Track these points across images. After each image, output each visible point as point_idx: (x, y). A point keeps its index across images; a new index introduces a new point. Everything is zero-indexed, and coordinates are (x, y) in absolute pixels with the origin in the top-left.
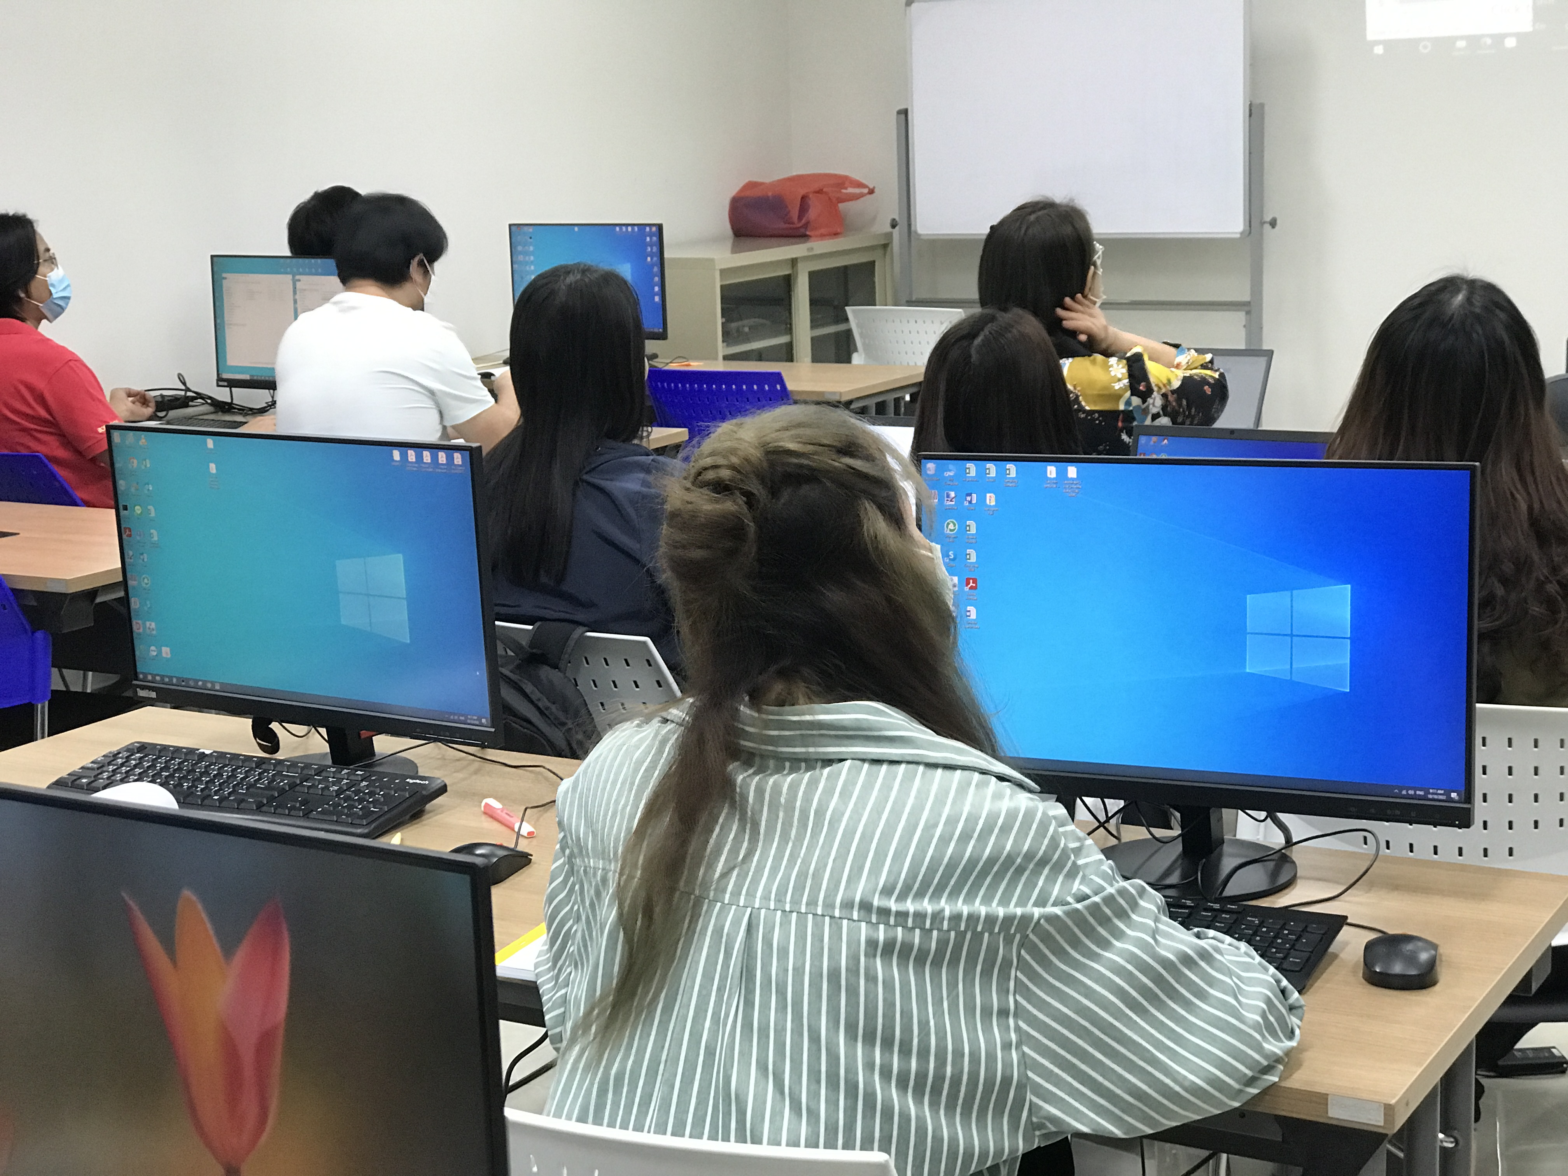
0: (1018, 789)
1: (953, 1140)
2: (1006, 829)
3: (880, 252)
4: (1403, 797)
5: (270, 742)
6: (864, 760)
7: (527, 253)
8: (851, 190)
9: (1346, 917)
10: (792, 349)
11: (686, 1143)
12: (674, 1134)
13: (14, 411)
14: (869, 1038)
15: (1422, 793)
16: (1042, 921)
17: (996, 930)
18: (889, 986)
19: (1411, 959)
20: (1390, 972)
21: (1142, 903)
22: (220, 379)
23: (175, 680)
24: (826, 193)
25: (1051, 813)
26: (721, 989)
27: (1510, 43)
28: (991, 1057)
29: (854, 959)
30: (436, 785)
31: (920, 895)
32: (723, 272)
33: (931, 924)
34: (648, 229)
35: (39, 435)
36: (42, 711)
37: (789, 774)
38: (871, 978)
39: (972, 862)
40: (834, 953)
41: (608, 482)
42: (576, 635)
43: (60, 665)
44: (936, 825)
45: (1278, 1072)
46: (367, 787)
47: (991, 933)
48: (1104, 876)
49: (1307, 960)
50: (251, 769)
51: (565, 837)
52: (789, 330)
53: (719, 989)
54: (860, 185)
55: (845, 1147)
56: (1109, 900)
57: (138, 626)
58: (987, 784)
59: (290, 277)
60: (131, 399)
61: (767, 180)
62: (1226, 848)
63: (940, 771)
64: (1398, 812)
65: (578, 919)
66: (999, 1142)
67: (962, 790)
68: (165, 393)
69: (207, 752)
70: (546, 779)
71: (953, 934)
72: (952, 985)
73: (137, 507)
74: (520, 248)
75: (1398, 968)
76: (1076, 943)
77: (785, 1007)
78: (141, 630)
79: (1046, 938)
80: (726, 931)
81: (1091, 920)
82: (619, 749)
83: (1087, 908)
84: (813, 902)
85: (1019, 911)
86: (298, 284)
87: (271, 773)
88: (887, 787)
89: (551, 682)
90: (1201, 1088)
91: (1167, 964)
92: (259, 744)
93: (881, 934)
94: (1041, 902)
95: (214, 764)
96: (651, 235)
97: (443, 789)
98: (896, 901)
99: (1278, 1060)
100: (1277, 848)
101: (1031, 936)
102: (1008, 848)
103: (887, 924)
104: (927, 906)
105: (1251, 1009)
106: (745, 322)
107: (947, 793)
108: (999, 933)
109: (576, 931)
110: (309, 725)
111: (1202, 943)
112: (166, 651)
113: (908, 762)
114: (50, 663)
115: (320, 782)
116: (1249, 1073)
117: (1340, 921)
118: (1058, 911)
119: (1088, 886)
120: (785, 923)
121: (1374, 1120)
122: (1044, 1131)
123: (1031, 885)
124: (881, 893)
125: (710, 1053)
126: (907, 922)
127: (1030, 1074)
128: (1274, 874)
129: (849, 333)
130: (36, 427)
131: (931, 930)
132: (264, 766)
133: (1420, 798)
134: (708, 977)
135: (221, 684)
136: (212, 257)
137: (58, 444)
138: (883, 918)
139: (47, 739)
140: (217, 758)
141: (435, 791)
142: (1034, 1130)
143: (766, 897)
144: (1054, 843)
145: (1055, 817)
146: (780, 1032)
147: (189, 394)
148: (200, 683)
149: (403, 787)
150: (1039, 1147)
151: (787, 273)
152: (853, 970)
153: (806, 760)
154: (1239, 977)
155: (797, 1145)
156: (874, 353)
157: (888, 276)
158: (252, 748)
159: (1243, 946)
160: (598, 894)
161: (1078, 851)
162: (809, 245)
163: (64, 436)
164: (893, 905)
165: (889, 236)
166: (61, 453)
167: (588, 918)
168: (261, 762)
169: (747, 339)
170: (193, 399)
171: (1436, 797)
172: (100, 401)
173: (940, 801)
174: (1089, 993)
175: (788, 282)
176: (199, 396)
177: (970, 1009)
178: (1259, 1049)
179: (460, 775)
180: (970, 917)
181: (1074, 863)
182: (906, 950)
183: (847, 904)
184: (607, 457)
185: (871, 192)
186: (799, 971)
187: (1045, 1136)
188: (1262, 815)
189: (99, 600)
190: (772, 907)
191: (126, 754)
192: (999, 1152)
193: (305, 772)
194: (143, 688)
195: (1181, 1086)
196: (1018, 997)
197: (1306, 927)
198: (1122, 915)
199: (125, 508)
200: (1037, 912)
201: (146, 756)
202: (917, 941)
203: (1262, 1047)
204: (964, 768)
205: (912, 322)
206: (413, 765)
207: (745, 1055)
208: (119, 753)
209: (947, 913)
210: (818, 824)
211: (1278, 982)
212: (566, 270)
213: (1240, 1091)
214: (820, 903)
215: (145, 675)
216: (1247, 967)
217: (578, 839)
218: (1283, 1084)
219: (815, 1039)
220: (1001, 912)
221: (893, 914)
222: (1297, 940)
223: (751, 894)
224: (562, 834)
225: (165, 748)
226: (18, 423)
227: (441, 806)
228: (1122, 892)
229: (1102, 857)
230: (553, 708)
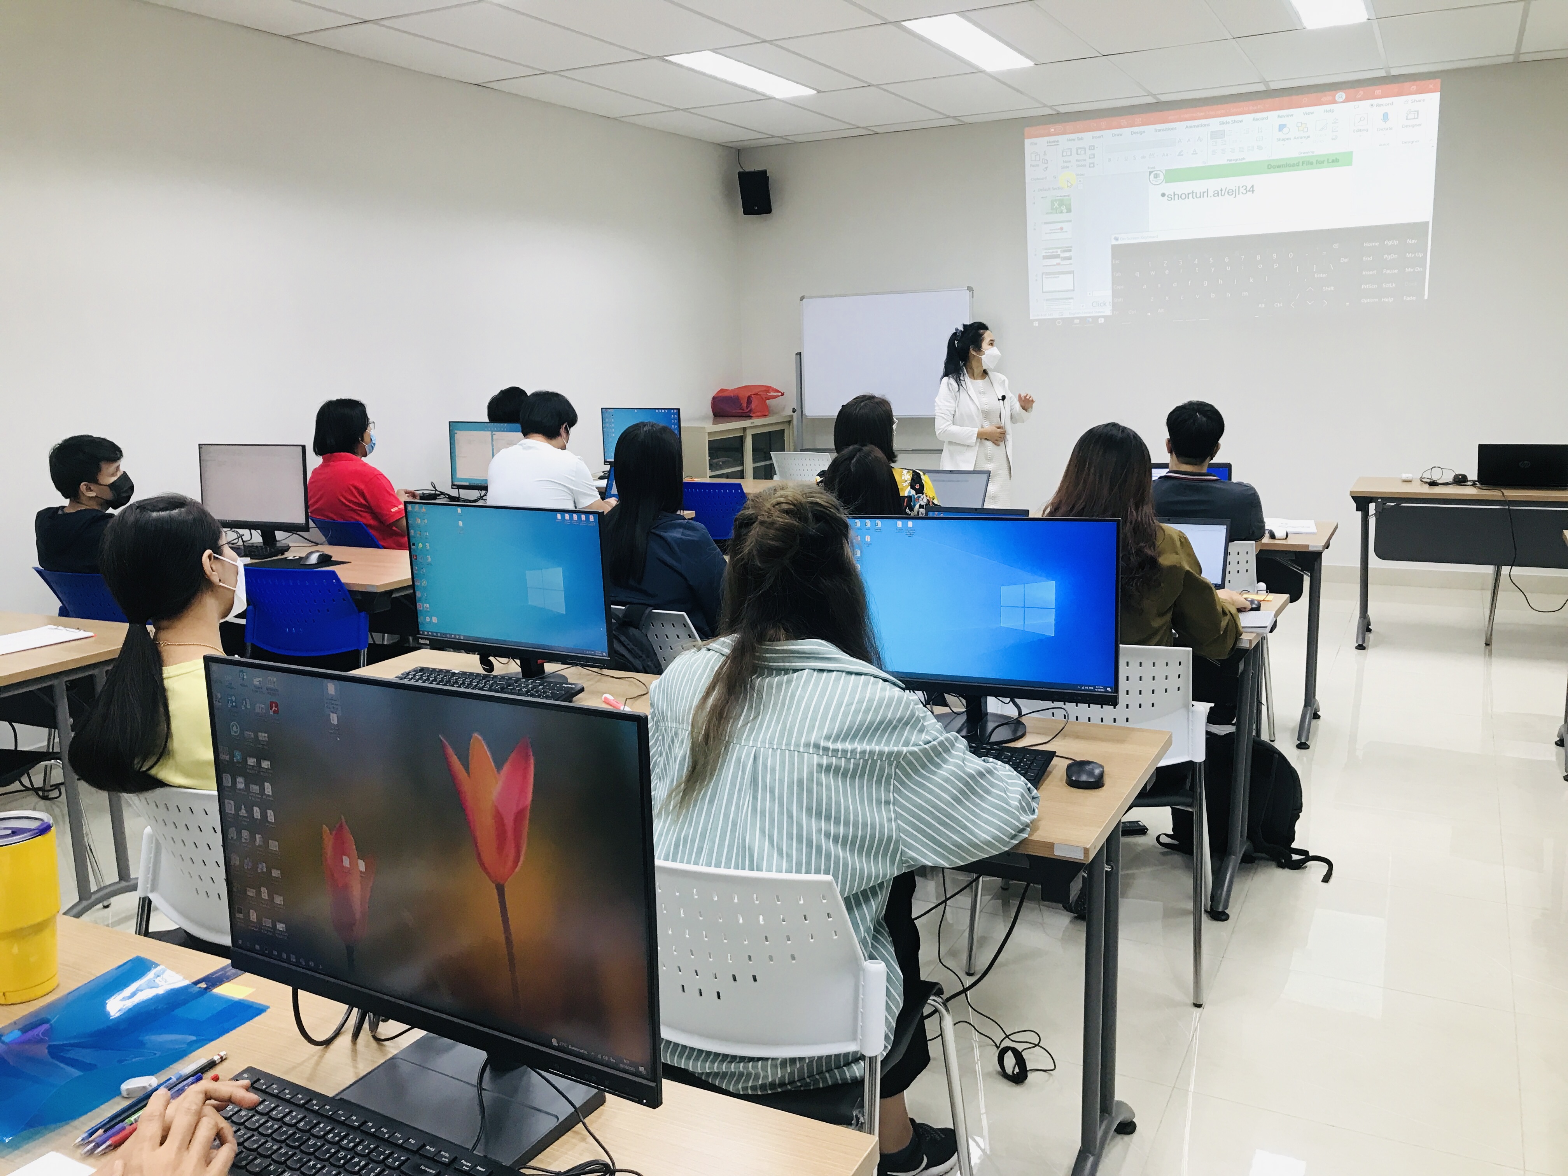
0: (893, 686)
1: (862, 870)
2: (888, 706)
3: (787, 425)
4: (1083, 690)
5: (489, 667)
6: (814, 670)
7: (610, 423)
8: (772, 394)
9: (1055, 752)
10: (743, 473)
11: (722, 871)
12: (715, 866)
13: (350, 501)
14: (819, 814)
15: (1092, 688)
16: (908, 754)
17: (884, 759)
18: (828, 788)
19: (1091, 773)
20: (1080, 780)
21: (956, 744)
22: (453, 485)
23: (439, 635)
24: (760, 395)
25: (911, 698)
26: (740, 790)
27: (1101, 321)
28: (882, 826)
29: (811, 774)
30: (579, 688)
31: (844, 740)
32: (709, 434)
33: (850, 756)
34: (672, 411)
35: (361, 513)
36: (364, 654)
37: (776, 677)
38: (819, 784)
39: (871, 723)
40: (800, 771)
41: (664, 533)
42: (647, 611)
43: (372, 630)
44: (852, 704)
45: (1028, 832)
46: (542, 689)
47: (881, 760)
48: (938, 731)
49: (1037, 775)
50: (480, 680)
51: (654, 711)
52: (742, 464)
53: (739, 790)
54: (778, 391)
55: (807, 873)
56: (941, 743)
57: (420, 606)
58: (878, 682)
59: (490, 432)
60: (407, 495)
61: (731, 388)
62: (989, 718)
63: (853, 676)
64: (1080, 698)
65: (661, 755)
66: (885, 869)
67: (866, 685)
68: (425, 492)
69: (457, 672)
70: (635, 684)
71: (861, 760)
72: (861, 788)
73: (420, 544)
74: (607, 420)
75: (1084, 778)
76: (924, 766)
77: (774, 800)
78: (422, 608)
79: (910, 763)
80: (742, 760)
81: (932, 754)
82: (684, 665)
83: (930, 747)
84: (788, 744)
85: (896, 749)
86: (494, 436)
87: (491, 682)
88: (826, 683)
89: (634, 635)
90: (990, 841)
91: (971, 777)
92: (483, 668)
93: (825, 761)
94: (906, 744)
95: (460, 678)
96: (674, 414)
97: (582, 690)
98: (832, 743)
99: (1028, 826)
100: (1015, 718)
101: (902, 762)
102: (889, 716)
103: (827, 755)
104: (848, 746)
105: (1013, 799)
106: (720, 459)
107: (858, 687)
108: (885, 760)
109: (660, 761)
110: (509, 658)
111: (987, 765)
112: (435, 620)
113: (838, 671)
114: (368, 630)
115: (517, 686)
116: (1013, 832)
117: (1052, 755)
118: (916, 749)
119: (929, 735)
120: (774, 756)
121: (1078, 856)
122: (908, 864)
123: (901, 735)
124: (824, 739)
125: (734, 824)
126: (838, 754)
127: (901, 835)
128: (1015, 731)
129: (772, 465)
130: (360, 509)
131: (850, 759)
132: (487, 679)
133: (1091, 690)
134: (733, 784)
135: (464, 636)
136: (450, 422)
137: (371, 518)
138: (826, 753)
139: (366, 667)
140: (461, 674)
141: (579, 691)
142: (903, 863)
143: (764, 742)
144: (912, 715)
145: (913, 700)
146: (772, 813)
147: (437, 492)
148: (453, 636)
149: (561, 688)
150: (905, 872)
151: (742, 435)
152: (810, 779)
153: (783, 670)
154: (1007, 783)
155: (781, 872)
156: (783, 475)
157: (791, 437)
158: (479, 669)
159: (1007, 766)
160: (673, 741)
161: (924, 718)
162: (751, 421)
163: (375, 514)
164: (831, 746)
165: (792, 416)
166: (372, 522)
167: (667, 754)
168: (485, 677)
169: (721, 468)
170: (439, 495)
171: (1099, 690)
172: (393, 495)
173: (854, 691)
174: (931, 792)
175: (741, 440)
176: (442, 493)
177: (870, 800)
178: (1019, 820)
179: (590, 683)
180: (870, 752)
181: (923, 724)
182: (837, 769)
183: (807, 745)
184: (664, 521)
185: (783, 394)
186: (781, 781)
187: (908, 867)
188: (1009, 699)
189: (394, 596)
190: (767, 746)
191: (413, 673)
192: (885, 875)
193: (509, 681)
194: (422, 638)
195: (979, 841)
196: (895, 795)
197: (1035, 757)
198: (947, 751)
199: (414, 544)
200: (905, 749)
201: (423, 674)
202: (843, 765)
203: (1020, 819)
204: (866, 674)
205: (804, 459)
206: (565, 678)
207: (753, 825)
208: (410, 672)
209: (859, 750)
210: (791, 703)
211: (1026, 784)
212: (644, 424)
213: (1009, 842)
214: (793, 744)
215: (423, 632)
216: (1010, 777)
217: (663, 713)
218: (1030, 838)
219: (790, 817)
220: (886, 749)
221: (831, 750)
222: (1031, 764)
223: (755, 740)
224: (653, 710)
225: (434, 670)
226: (350, 507)
227: (581, 699)
228: (947, 739)
229: (936, 720)
230: (636, 649)
